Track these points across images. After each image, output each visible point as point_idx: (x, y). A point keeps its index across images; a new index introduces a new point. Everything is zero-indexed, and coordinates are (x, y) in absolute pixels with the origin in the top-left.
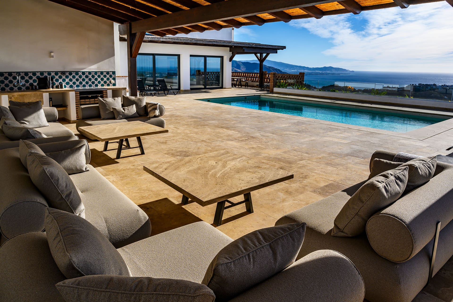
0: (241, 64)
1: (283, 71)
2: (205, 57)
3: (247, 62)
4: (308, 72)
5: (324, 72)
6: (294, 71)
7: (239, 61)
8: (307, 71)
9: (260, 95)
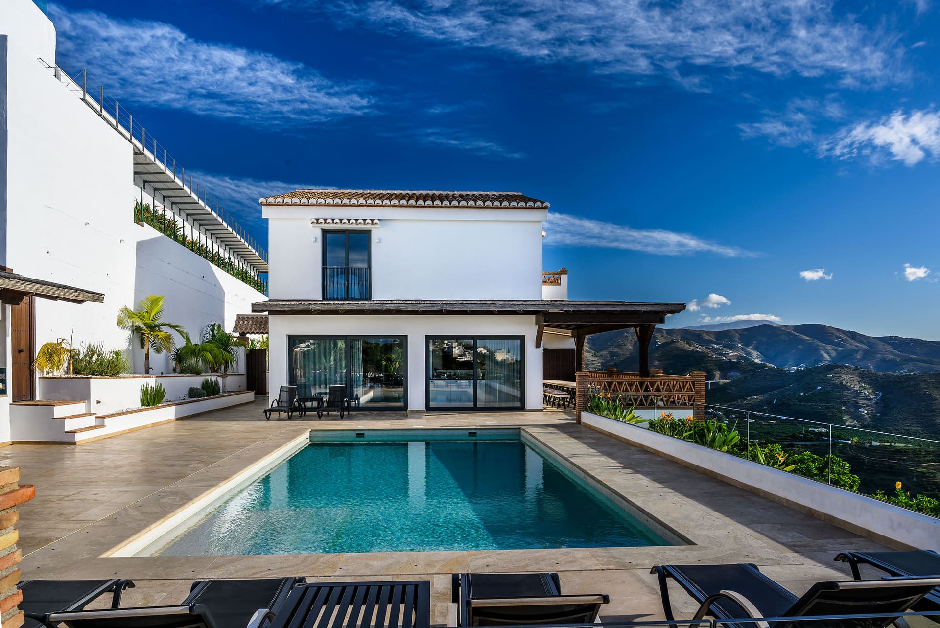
2: (473, 338)
9: (520, 428)
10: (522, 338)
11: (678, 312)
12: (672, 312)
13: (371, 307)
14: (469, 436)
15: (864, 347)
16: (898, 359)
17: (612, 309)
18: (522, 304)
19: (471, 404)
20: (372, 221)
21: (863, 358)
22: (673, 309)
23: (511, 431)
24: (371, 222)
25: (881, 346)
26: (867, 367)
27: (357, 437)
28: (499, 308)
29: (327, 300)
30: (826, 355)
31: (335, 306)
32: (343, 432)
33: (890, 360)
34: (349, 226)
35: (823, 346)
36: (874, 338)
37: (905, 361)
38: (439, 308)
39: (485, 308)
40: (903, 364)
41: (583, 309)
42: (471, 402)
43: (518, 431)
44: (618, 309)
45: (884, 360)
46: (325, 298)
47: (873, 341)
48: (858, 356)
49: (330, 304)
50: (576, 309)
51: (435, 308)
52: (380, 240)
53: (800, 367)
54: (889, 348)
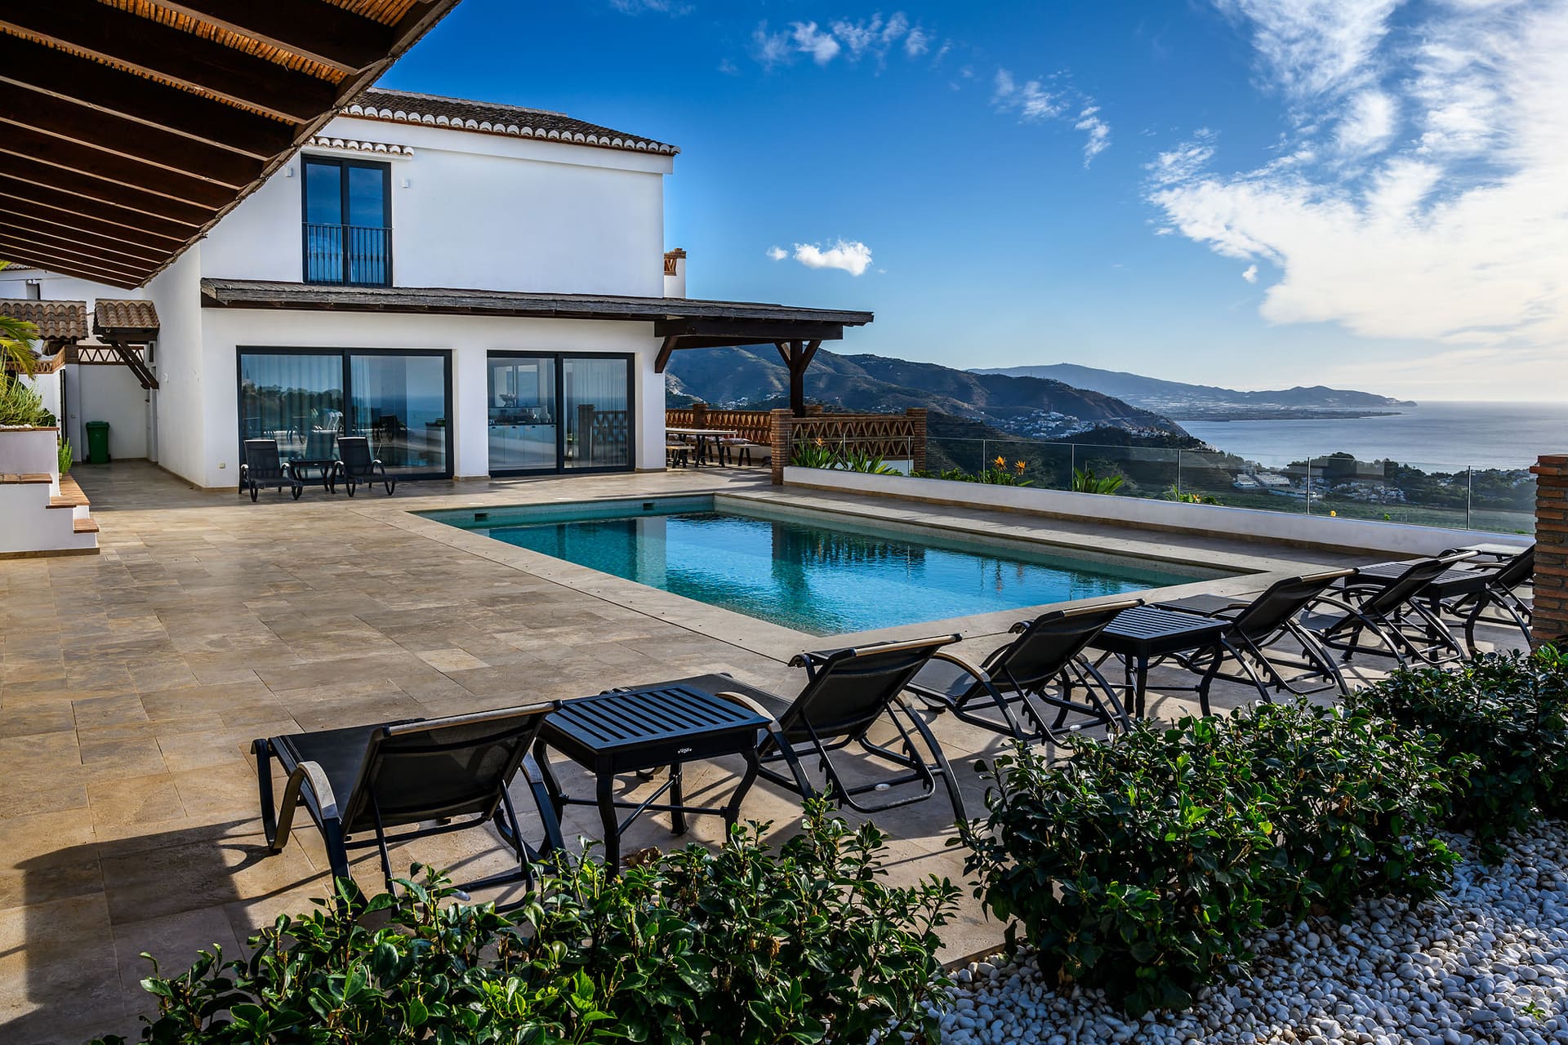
0: (974, 381)
1: (1135, 406)
2: (558, 357)
3: (999, 376)
4: (1234, 409)
5: (1294, 408)
6: (1178, 404)
7: (966, 372)
8: (1228, 405)
9: (713, 494)
10: (630, 357)
11: (862, 324)
12: (851, 324)
13: (436, 301)
14: (645, 509)
15: (830, 370)
16: (874, 390)
17: (785, 318)
18: (667, 306)
19: (553, 465)
20: (402, 148)
21: (829, 388)
22: (855, 319)
23: (702, 499)
24: (399, 150)
25: (851, 368)
26: (834, 401)
27: (476, 520)
28: (634, 310)
29: (312, 283)
30: (776, 382)
31: (374, 298)
32: (454, 513)
33: (864, 391)
34: (359, 153)
35: (773, 368)
36: (842, 356)
37: (884, 392)
38: (545, 308)
39: (614, 310)
40: (882, 397)
41: (749, 316)
42: (552, 461)
43: (711, 497)
44: (793, 317)
45: (855, 391)
46: (307, 281)
47: (841, 361)
48: (822, 385)
49: (315, 292)
50: (740, 315)
51: (539, 308)
52: (409, 182)
53: (741, 402)
54: (862, 372)
